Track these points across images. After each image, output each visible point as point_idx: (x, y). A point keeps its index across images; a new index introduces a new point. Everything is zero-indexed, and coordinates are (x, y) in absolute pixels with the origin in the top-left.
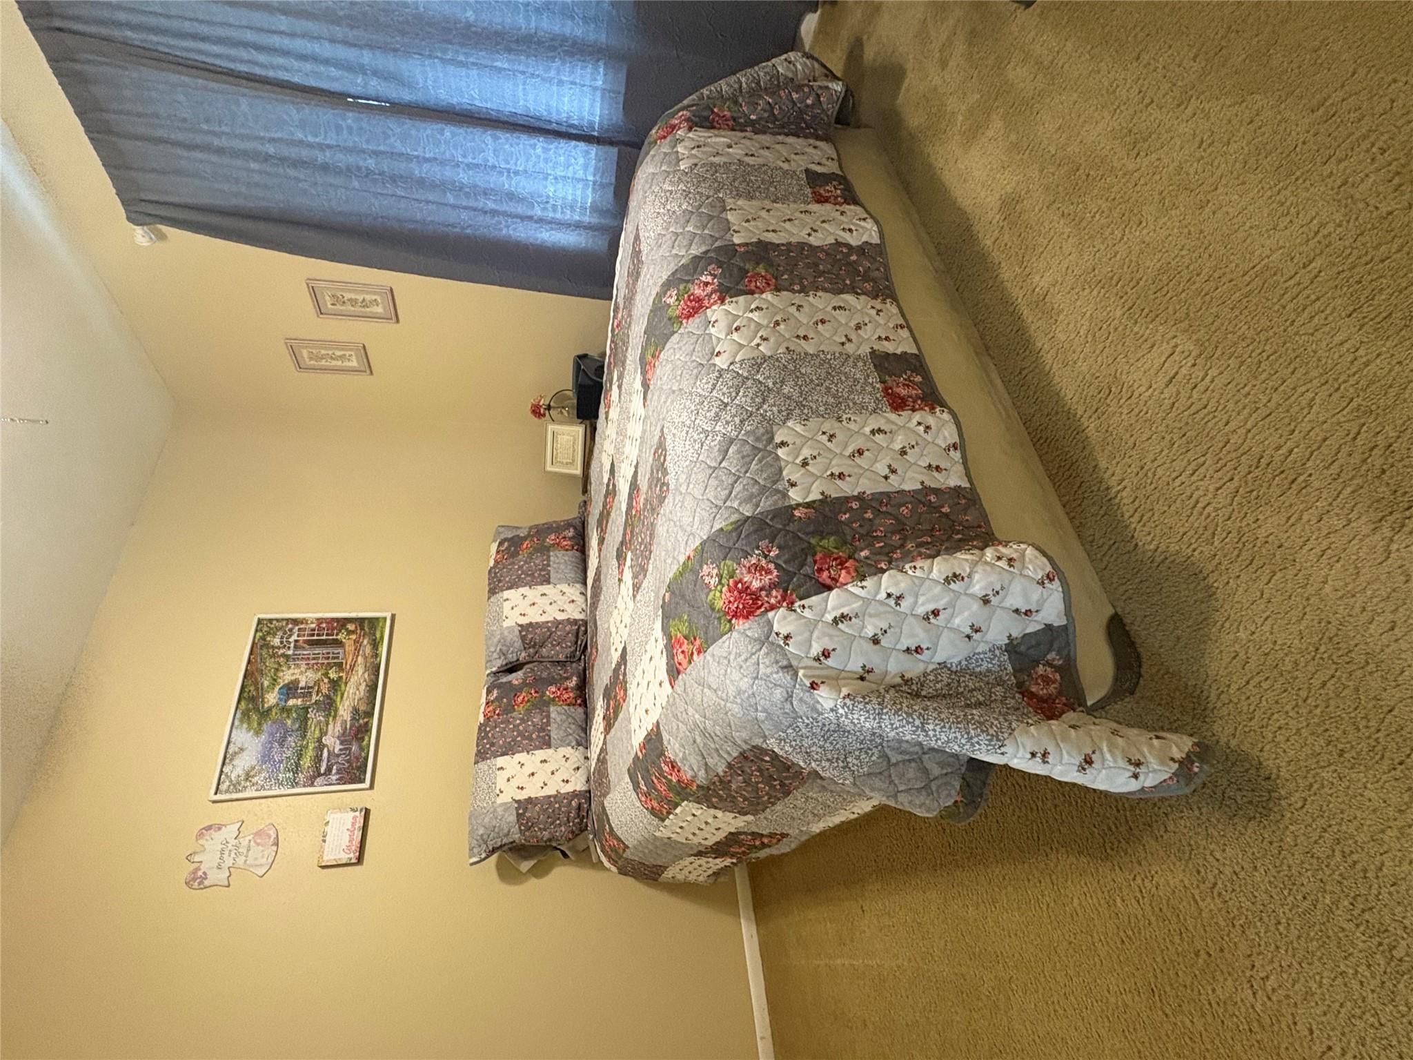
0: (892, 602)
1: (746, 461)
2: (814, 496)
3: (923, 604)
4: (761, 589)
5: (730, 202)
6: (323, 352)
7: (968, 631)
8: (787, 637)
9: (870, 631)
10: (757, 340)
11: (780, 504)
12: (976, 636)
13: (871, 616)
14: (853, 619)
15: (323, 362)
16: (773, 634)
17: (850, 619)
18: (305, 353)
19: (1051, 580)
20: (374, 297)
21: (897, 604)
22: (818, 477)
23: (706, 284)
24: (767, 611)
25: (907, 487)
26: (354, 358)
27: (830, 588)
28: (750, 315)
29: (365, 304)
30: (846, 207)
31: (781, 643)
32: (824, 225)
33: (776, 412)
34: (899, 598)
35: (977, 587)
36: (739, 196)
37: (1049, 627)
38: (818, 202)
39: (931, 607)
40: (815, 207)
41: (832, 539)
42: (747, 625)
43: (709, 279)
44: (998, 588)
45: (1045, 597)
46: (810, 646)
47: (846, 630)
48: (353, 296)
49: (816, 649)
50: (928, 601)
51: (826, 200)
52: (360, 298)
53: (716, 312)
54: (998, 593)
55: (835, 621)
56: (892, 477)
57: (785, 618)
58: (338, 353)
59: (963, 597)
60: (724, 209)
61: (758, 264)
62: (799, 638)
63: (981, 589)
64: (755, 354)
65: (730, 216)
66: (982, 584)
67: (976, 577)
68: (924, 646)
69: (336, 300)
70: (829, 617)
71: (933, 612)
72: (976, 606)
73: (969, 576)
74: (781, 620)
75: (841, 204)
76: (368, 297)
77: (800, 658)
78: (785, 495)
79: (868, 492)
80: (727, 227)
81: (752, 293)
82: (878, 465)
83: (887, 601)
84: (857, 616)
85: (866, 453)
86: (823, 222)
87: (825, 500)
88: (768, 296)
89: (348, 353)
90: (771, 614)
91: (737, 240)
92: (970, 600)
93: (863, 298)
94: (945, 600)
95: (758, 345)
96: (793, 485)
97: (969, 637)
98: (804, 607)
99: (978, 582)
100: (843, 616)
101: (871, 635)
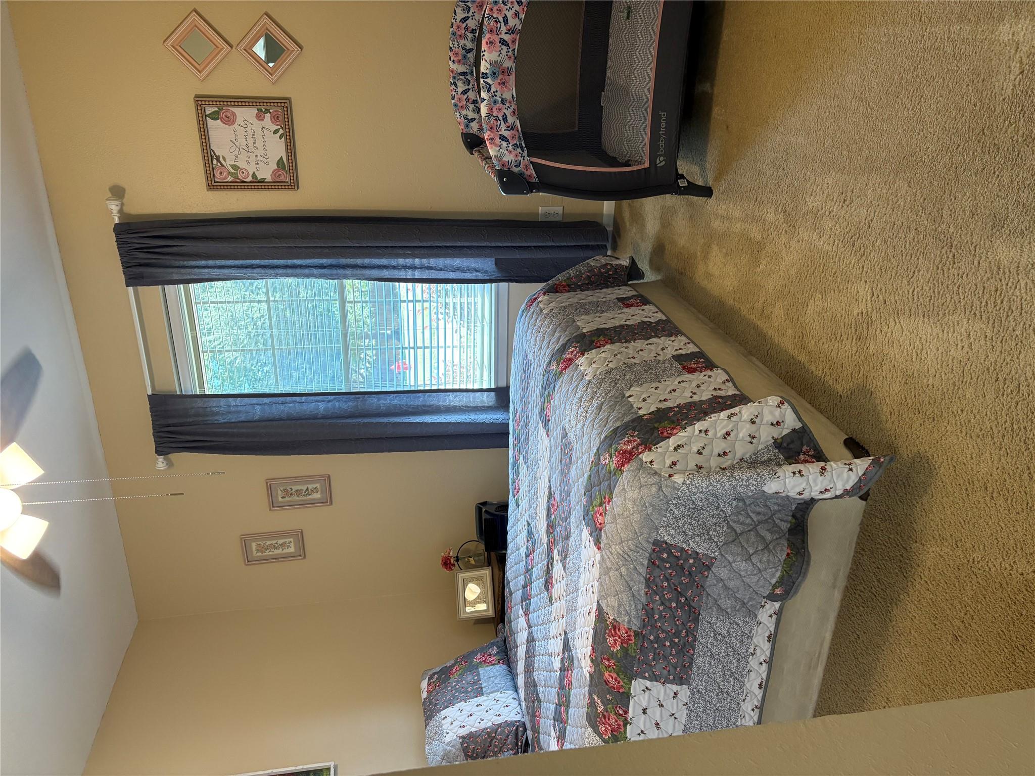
0: (703, 434)
1: (612, 408)
2: (653, 409)
3: (720, 431)
4: (633, 448)
5: (576, 318)
6: (268, 543)
7: (749, 439)
8: (651, 462)
9: (695, 449)
10: (607, 363)
11: (634, 417)
12: (754, 441)
13: (693, 443)
14: (685, 446)
15: (267, 553)
16: (644, 463)
17: (683, 446)
18: (254, 545)
19: (783, 404)
20: (315, 486)
21: (706, 435)
22: (652, 404)
23: (573, 352)
24: (638, 455)
25: (704, 398)
26: (292, 545)
27: (669, 438)
28: (600, 355)
29: (308, 492)
30: (644, 307)
31: (649, 465)
32: (633, 317)
33: (624, 386)
34: (706, 431)
35: (745, 416)
36: (581, 315)
37: (794, 430)
38: (627, 307)
39: (724, 431)
40: (625, 310)
41: (666, 422)
42: (629, 465)
43: (573, 349)
44: (756, 414)
45: (784, 413)
46: (665, 463)
47: (683, 452)
48: (299, 487)
49: (668, 462)
50: (722, 428)
51: (632, 305)
52: (304, 488)
53: (581, 360)
54: (757, 416)
55: (676, 449)
56: (695, 396)
57: (648, 455)
58: (280, 542)
59: (740, 423)
60: (574, 321)
61: (599, 337)
62: (657, 461)
63: (748, 416)
64: (607, 368)
65: (578, 323)
66: (747, 414)
67: (743, 412)
68: (727, 451)
69: (287, 493)
70: (672, 448)
71: (727, 434)
72: (748, 425)
73: (740, 412)
74: (646, 457)
75: (641, 306)
76: (310, 486)
77: (661, 470)
78: (636, 413)
79: (682, 404)
80: (578, 327)
81: (599, 347)
82: (685, 393)
83: (700, 435)
84: (686, 444)
85: (677, 390)
86: (632, 316)
87: (659, 410)
88: (608, 346)
89: (288, 540)
90: (640, 456)
91: (584, 331)
92: (744, 423)
93: (662, 338)
94: (730, 426)
95: (607, 365)
96: (640, 409)
97: (751, 443)
98: (657, 448)
99: (745, 413)
100: (678, 446)
101: (696, 451)
